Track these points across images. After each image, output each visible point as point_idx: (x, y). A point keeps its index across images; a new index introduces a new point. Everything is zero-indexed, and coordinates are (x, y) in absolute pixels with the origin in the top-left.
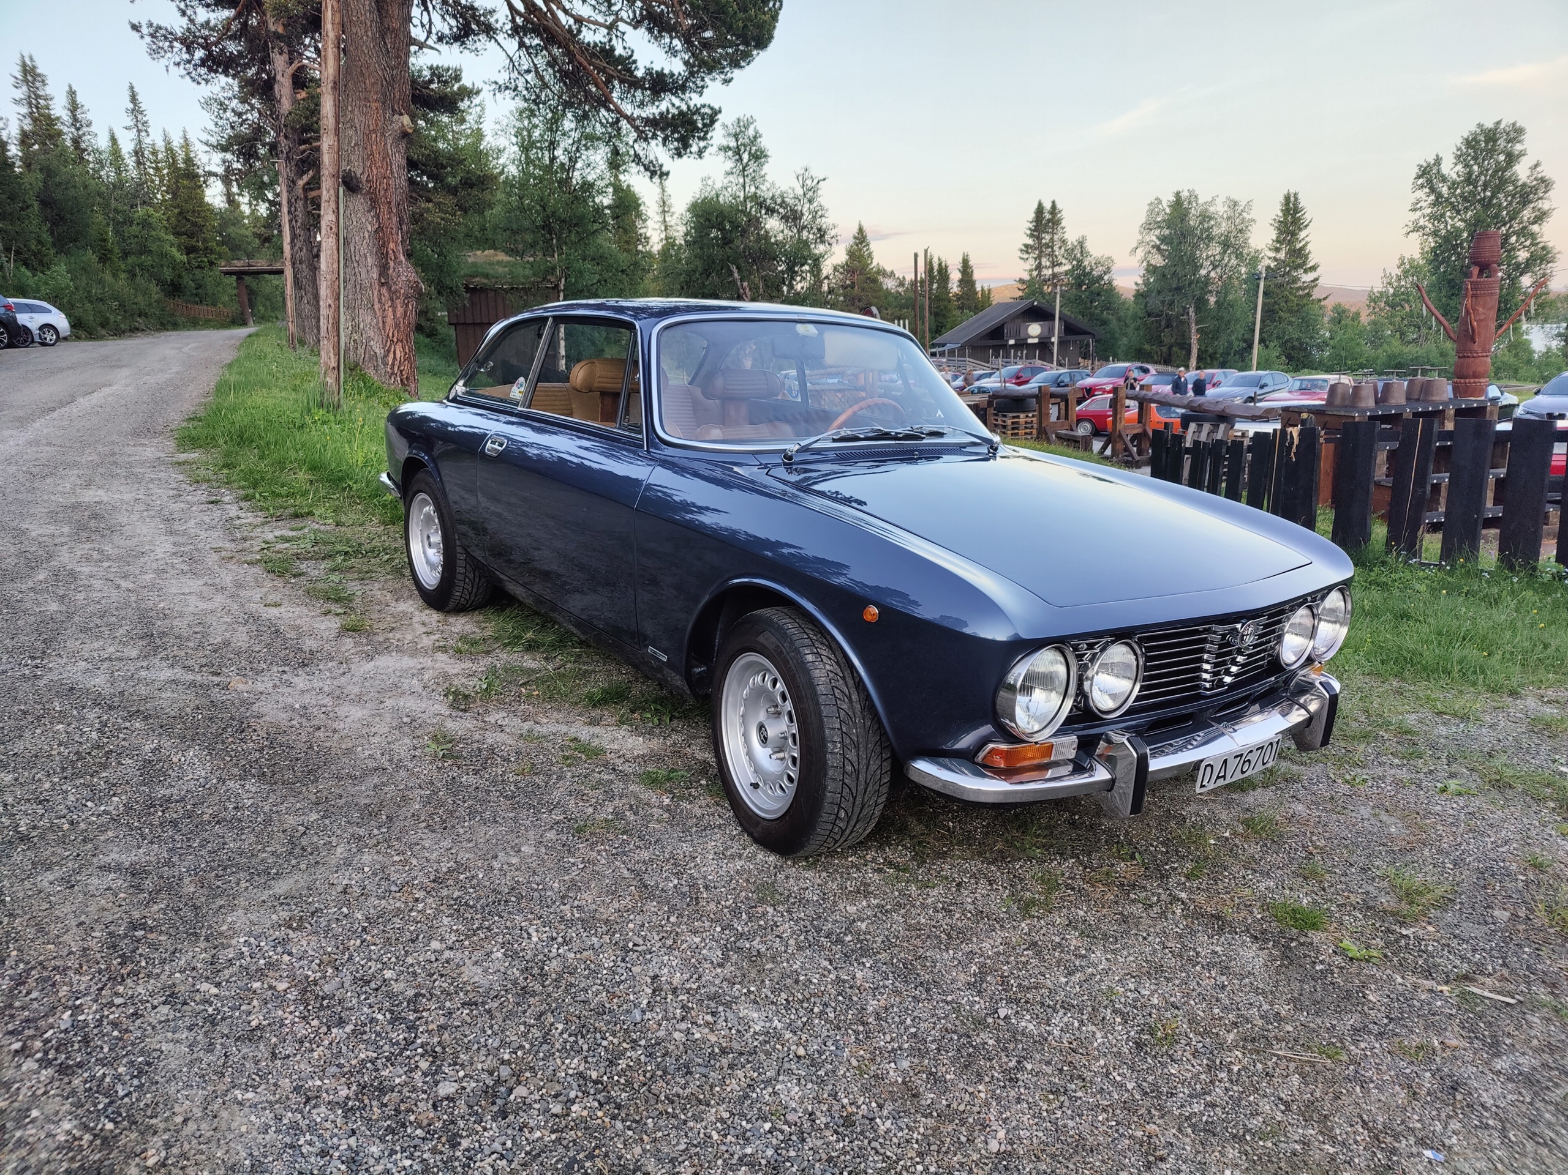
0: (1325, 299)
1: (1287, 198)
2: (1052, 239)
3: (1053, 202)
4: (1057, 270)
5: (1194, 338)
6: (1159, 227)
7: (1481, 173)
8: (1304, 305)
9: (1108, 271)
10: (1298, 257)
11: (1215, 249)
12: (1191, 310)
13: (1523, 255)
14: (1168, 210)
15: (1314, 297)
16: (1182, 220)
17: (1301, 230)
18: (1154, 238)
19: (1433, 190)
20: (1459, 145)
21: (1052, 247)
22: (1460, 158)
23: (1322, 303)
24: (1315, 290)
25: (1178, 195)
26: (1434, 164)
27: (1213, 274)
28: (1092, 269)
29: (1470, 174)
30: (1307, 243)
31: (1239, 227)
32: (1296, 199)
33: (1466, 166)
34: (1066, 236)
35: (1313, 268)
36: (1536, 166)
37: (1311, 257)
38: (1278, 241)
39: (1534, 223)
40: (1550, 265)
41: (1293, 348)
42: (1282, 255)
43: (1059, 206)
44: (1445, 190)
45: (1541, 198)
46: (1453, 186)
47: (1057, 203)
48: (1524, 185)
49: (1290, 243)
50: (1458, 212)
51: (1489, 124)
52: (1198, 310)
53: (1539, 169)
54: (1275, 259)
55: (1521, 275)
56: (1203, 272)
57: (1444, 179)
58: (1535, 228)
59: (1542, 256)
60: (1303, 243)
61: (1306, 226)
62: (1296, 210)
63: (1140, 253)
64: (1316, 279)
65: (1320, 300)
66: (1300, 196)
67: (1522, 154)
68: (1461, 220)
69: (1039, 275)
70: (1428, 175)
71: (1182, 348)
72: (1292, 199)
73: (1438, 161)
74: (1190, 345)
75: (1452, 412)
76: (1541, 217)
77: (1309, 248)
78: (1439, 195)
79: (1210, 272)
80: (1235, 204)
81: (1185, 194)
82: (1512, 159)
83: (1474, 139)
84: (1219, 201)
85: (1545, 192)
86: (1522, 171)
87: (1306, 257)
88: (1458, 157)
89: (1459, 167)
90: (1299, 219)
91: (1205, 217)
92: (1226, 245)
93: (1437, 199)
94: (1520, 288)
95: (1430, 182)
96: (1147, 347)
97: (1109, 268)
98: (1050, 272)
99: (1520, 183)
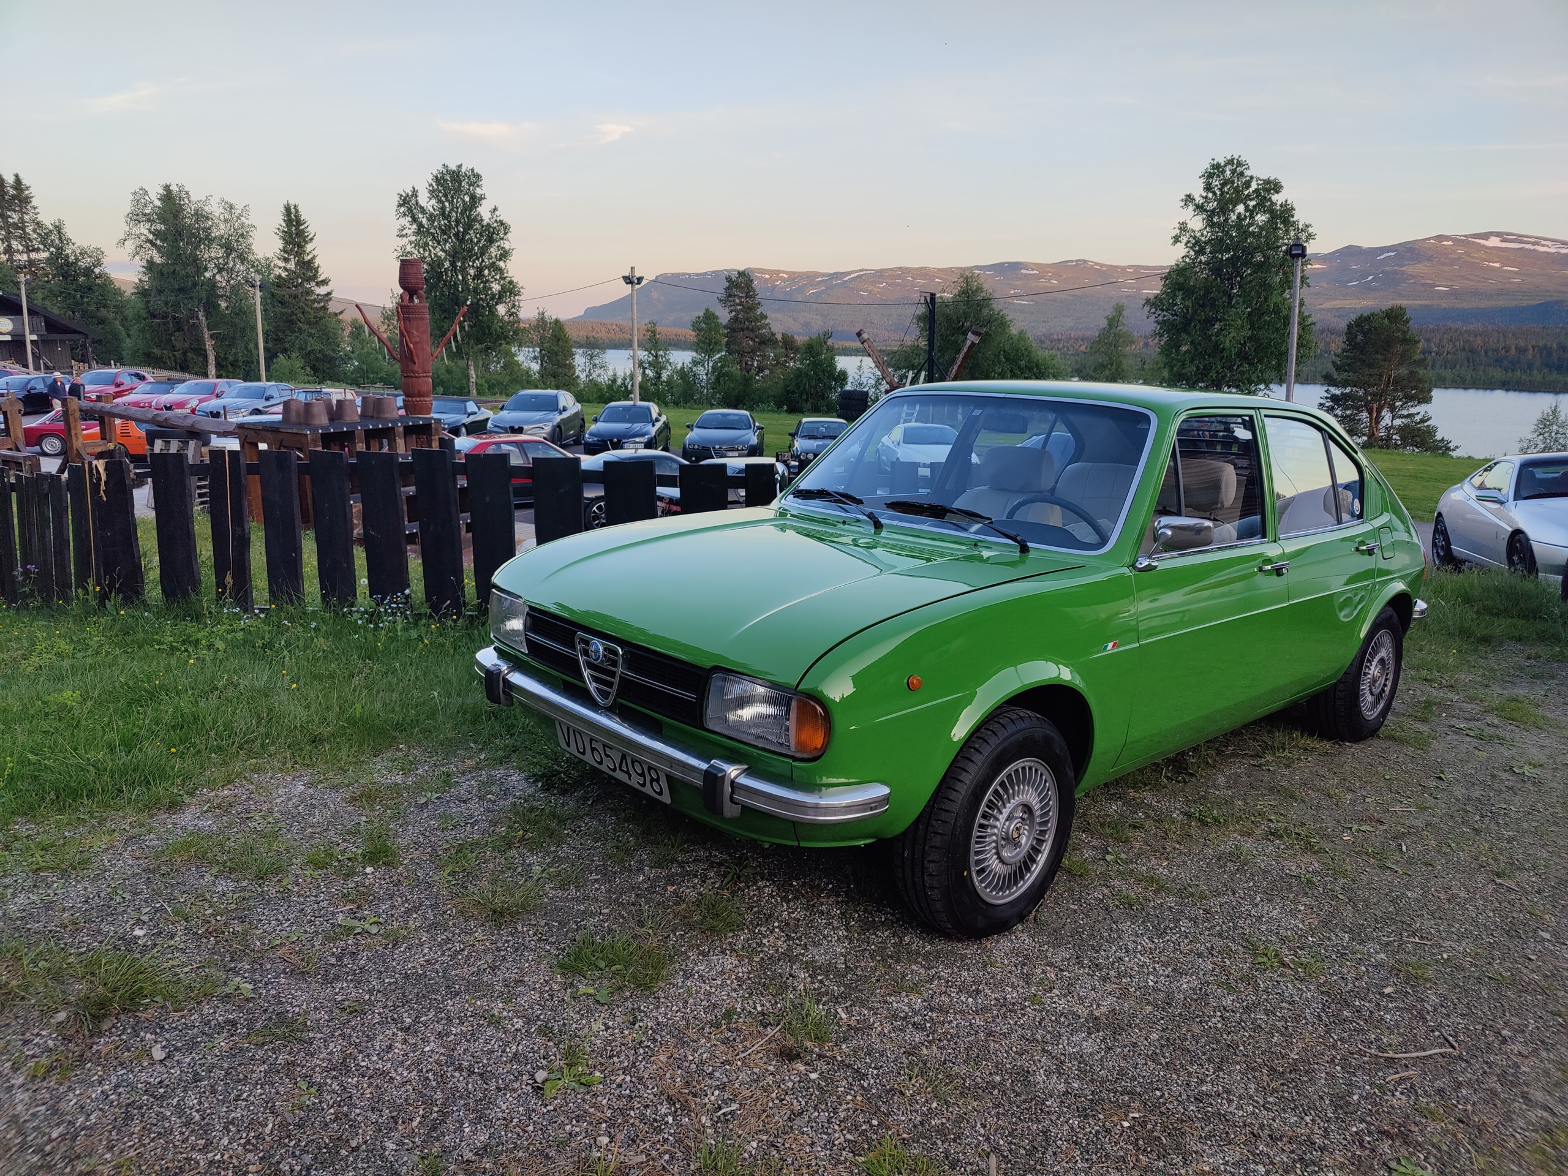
0: (341, 313)
1: (288, 209)
2: (21, 219)
3: (17, 176)
4: (33, 255)
5: (209, 345)
6: (149, 220)
7: (452, 210)
8: (321, 318)
9: (98, 263)
10: (308, 269)
11: (216, 252)
12: (201, 314)
13: (496, 287)
14: (158, 203)
15: (330, 310)
16: (176, 217)
17: (306, 242)
18: (146, 232)
19: (414, 220)
20: (431, 181)
21: (23, 229)
22: (433, 193)
23: (340, 317)
24: (330, 303)
25: (167, 188)
26: (412, 196)
27: (218, 277)
28: (77, 259)
29: (443, 208)
30: (314, 257)
31: (240, 232)
32: (297, 211)
33: (440, 201)
34: (40, 218)
35: (325, 282)
36: (495, 209)
37: (321, 271)
38: (285, 251)
39: (500, 260)
40: (517, 298)
41: (317, 359)
42: (291, 265)
43: (25, 181)
44: (424, 221)
45: (502, 239)
46: (431, 218)
47: (21, 177)
48: (488, 225)
49: (298, 254)
50: (439, 243)
51: (453, 167)
52: (208, 315)
53: (496, 213)
54: (286, 269)
55: (497, 304)
56: (208, 275)
57: (423, 211)
58: (501, 264)
59: (510, 290)
60: (311, 256)
61: (312, 239)
62: (299, 223)
63: (130, 245)
64: (329, 294)
65: (336, 314)
66: (300, 208)
67: (482, 198)
68: (443, 250)
69: (10, 260)
70: (408, 203)
71: (199, 355)
72: (293, 210)
73: (415, 193)
74: (205, 351)
75: (401, 429)
76: (505, 255)
77: (317, 262)
78: (421, 225)
79: (214, 276)
80: (231, 207)
81: (174, 188)
82: (475, 200)
83: (442, 178)
84: (214, 201)
85: (505, 234)
86: (484, 211)
87: (316, 270)
88: (432, 192)
89: (433, 202)
90: (303, 231)
91: (200, 215)
92: (228, 248)
93: (419, 229)
94: (497, 316)
95: (410, 210)
96: (157, 351)
97: (99, 260)
98: (25, 257)
99: (485, 223)
